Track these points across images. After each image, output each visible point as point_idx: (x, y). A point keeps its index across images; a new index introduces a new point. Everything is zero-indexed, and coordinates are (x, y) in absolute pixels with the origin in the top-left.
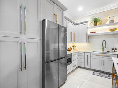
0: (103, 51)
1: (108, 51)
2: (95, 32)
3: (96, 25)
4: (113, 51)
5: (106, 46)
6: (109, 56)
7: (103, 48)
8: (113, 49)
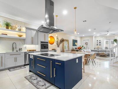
0: (13, 51)
1: (17, 51)
2: (7, 35)
3: (8, 29)
4: (20, 50)
5: (16, 47)
6: (20, 54)
7: (13, 49)
8: (20, 49)
